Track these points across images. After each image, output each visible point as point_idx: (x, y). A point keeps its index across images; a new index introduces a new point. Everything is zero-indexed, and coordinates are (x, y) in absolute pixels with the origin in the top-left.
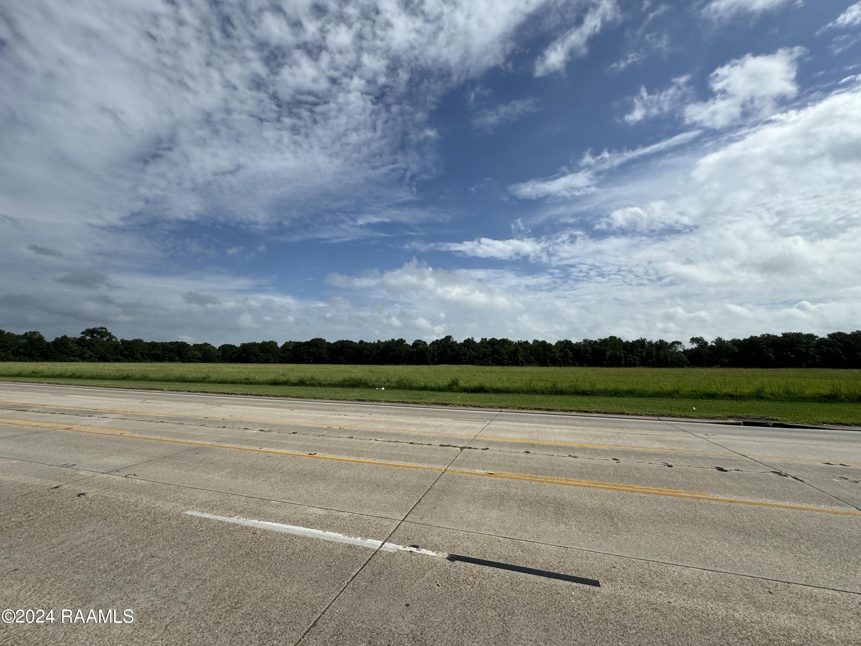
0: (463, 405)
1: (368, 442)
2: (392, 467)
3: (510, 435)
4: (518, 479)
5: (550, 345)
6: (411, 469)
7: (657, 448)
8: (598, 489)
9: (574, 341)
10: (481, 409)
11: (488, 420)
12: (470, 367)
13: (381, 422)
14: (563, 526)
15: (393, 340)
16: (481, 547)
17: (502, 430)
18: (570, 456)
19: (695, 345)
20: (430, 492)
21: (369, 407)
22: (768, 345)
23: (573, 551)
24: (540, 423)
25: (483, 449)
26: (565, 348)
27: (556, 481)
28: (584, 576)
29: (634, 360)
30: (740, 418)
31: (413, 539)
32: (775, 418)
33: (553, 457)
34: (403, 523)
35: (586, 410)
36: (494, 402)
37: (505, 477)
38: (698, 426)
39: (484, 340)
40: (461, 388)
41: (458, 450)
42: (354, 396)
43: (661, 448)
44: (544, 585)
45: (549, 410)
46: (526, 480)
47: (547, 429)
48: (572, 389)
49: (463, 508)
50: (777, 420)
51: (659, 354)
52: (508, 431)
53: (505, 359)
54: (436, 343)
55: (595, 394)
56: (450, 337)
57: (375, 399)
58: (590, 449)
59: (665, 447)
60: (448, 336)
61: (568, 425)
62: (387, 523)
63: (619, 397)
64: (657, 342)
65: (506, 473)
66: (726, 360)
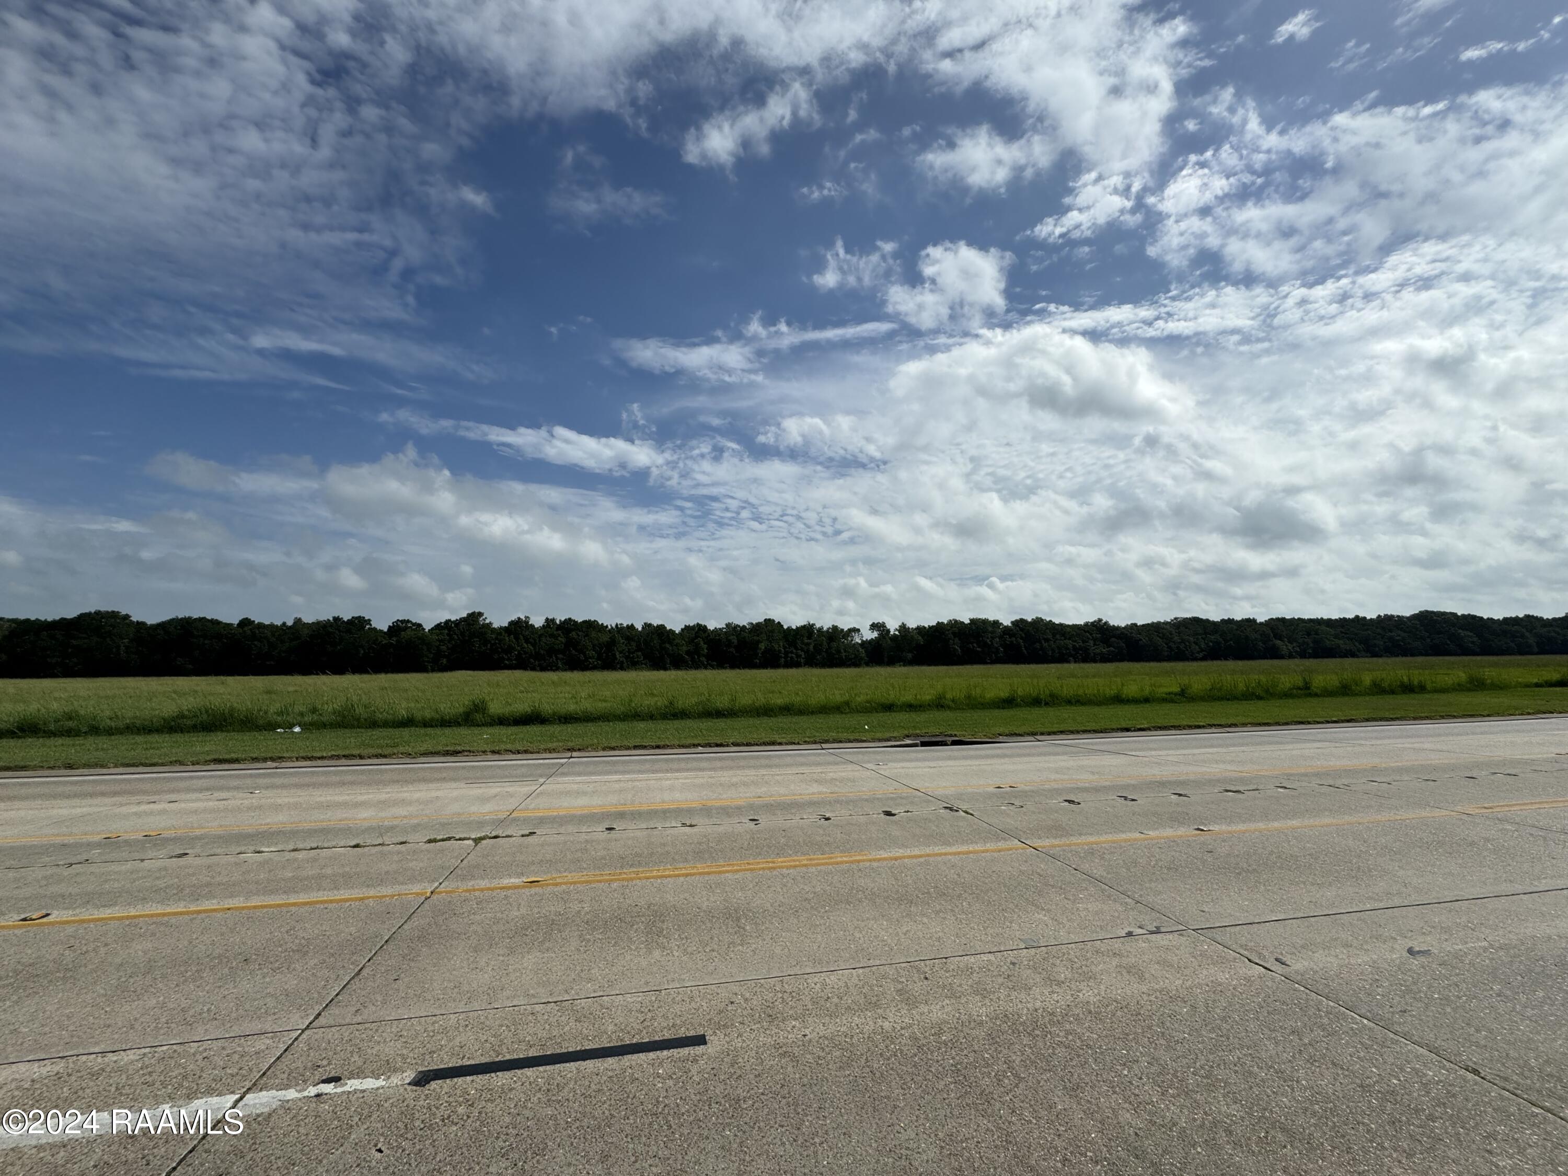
0: (493, 752)
1: (231, 859)
2: (293, 909)
3: (582, 801)
4: (587, 882)
5: (672, 632)
6: (348, 904)
7: (813, 794)
8: (723, 876)
9: (711, 626)
10: (530, 756)
11: (541, 776)
12: (518, 674)
13: (277, 808)
14: (657, 954)
15: (336, 619)
16: (494, 1036)
17: (568, 793)
18: (684, 825)
19: (875, 634)
20: (390, 947)
21: (251, 776)
22: (954, 634)
23: (669, 994)
24: (640, 772)
25: (523, 836)
26: (697, 637)
27: (655, 873)
28: (682, 1033)
29: (798, 656)
30: (917, 736)
31: (329, 1064)
32: (953, 733)
33: (655, 832)
34: (307, 1032)
35: (719, 742)
36: (558, 741)
37: (561, 884)
38: (870, 752)
39: (549, 622)
40: (491, 717)
41: (469, 846)
42: (208, 753)
43: (820, 793)
44: (610, 1074)
45: (658, 747)
46: (600, 881)
47: (653, 782)
48: (700, 707)
49: (465, 964)
50: (955, 735)
51: (830, 648)
52: (579, 793)
53: (590, 658)
54: (446, 627)
55: (735, 714)
56: (480, 614)
57: (270, 755)
58: (717, 809)
59: (824, 790)
60: (473, 613)
61: (688, 770)
62: (261, 1044)
63: (770, 716)
64: (829, 629)
65: (565, 874)
66: (910, 656)
